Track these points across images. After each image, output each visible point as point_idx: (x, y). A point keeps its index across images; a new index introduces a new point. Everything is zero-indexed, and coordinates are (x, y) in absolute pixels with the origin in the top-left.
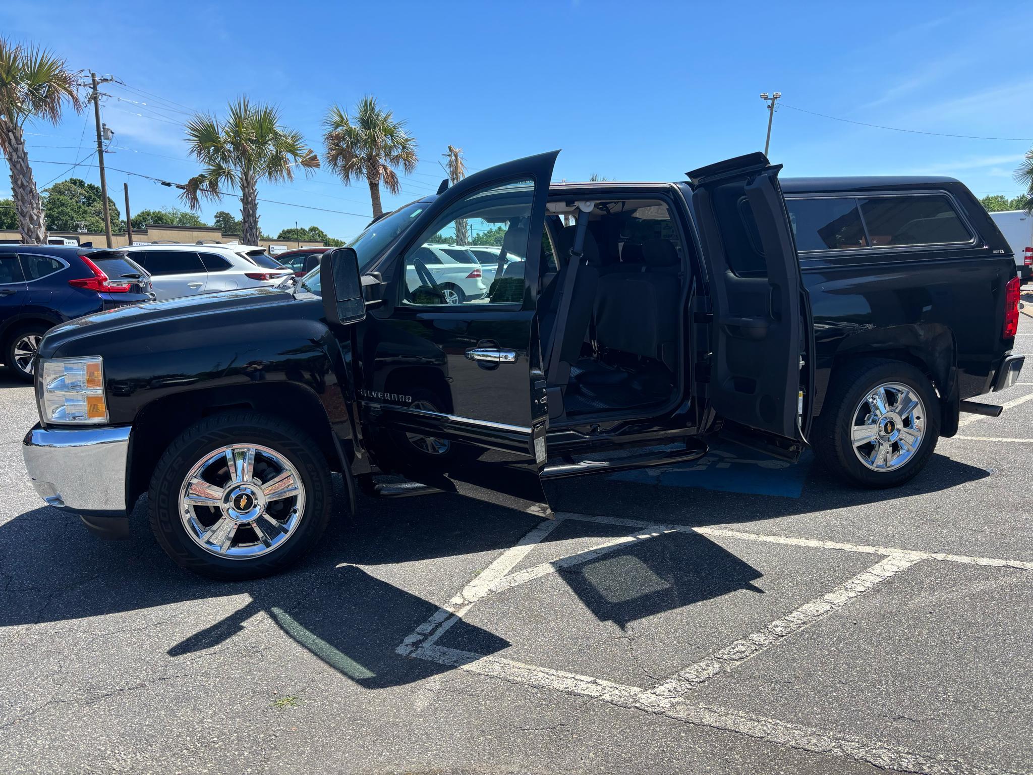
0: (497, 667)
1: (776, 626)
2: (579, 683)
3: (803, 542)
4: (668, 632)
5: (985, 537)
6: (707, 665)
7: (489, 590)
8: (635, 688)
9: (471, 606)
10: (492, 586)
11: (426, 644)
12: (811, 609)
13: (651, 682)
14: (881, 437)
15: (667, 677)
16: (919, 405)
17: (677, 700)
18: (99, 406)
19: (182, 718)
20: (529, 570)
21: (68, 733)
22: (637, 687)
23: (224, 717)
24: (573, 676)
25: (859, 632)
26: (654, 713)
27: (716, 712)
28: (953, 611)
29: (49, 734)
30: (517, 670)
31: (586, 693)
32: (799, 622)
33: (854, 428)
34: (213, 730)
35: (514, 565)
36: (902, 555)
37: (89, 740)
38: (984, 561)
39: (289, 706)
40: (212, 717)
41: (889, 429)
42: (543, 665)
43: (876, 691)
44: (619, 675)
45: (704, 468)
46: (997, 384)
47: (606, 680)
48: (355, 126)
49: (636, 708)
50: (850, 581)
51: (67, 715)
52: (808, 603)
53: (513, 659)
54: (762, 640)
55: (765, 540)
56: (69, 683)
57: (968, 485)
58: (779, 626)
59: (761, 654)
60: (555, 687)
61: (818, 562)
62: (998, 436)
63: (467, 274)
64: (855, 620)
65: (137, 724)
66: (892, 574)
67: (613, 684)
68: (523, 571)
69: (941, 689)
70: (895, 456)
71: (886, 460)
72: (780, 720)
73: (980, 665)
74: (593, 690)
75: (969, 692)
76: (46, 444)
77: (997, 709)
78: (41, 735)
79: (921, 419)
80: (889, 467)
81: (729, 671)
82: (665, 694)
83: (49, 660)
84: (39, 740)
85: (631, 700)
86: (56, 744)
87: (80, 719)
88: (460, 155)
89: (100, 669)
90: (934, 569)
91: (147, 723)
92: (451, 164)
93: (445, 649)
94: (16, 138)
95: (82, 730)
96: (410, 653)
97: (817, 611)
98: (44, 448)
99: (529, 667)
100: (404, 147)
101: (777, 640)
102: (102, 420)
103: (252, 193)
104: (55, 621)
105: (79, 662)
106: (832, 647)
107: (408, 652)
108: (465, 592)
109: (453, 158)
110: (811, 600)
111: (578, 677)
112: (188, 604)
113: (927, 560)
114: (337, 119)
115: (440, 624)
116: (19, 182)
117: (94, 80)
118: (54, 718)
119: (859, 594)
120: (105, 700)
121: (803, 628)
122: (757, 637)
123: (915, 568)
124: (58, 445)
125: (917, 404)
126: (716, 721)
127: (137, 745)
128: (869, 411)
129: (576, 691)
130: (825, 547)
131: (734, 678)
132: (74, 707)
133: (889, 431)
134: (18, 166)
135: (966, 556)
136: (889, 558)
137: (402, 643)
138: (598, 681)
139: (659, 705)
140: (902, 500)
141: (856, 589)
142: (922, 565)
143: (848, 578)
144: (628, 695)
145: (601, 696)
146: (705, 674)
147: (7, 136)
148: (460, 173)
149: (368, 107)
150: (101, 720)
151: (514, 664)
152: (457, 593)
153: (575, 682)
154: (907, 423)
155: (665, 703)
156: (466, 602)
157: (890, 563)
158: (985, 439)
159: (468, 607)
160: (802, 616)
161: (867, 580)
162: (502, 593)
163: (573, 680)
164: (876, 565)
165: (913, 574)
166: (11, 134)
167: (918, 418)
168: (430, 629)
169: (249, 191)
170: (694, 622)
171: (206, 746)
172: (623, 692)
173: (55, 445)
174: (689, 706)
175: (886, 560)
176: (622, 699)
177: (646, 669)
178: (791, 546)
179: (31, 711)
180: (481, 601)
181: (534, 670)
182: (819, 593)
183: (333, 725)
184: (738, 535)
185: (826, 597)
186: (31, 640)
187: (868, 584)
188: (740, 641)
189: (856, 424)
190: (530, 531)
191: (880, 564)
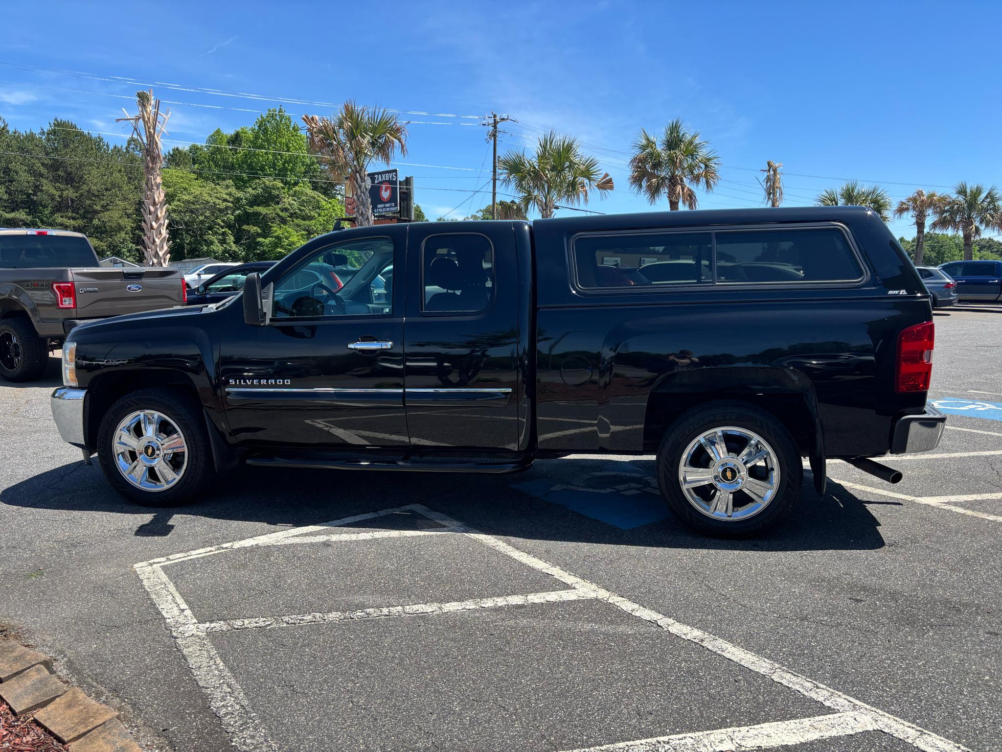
2: (175, 608)
3: (535, 563)
7: (257, 544)
8: (195, 621)
9: (227, 550)
10: (263, 541)
11: (157, 565)
13: (213, 619)
15: (225, 620)
16: (771, 455)
17: (201, 634)
18: (75, 374)
20: (306, 537)
24: (181, 603)
26: (173, 636)
31: (165, 614)
32: (386, 614)
33: (683, 468)
36: (588, 591)
39: (33, 577)
41: (729, 475)
44: (204, 611)
46: (893, 445)
48: (660, 148)
49: (171, 631)
50: (494, 598)
52: (425, 604)
54: (333, 617)
59: (311, 625)
60: (160, 606)
66: (541, 602)
67: (190, 615)
68: (301, 537)
74: (171, 614)
79: (775, 471)
80: (731, 517)
82: (202, 629)
85: (178, 626)
88: (779, 171)
92: (768, 179)
93: (159, 570)
94: (361, 177)
100: (706, 166)
102: (75, 384)
107: (139, 566)
108: (241, 542)
109: (772, 173)
110: (432, 603)
115: (189, 556)
116: (360, 212)
117: (495, 120)
119: (478, 608)
121: (377, 618)
122: (334, 614)
125: (768, 449)
129: (162, 612)
130: (544, 570)
134: (361, 199)
138: (187, 610)
141: (483, 605)
142: (582, 602)
143: (499, 596)
147: (356, 175)
148: (777, 188)
151: (171, 588)
152: (237, 540)
156: (230, 547)
159: (224, 551)
161: (509, 601)
163: (176, 605)
164: (546, 593)
166: (357, 174)
168: (178, 557)
172: (184, 620)
174: (198, 639)
180: (239, 549)
181: (172, 595)
182: (453, 599)
184: (502, 546)
185: (448, 604)
187: (502, 604)
188: (318, 614)
189: (685, 465)
190: (368, 513)
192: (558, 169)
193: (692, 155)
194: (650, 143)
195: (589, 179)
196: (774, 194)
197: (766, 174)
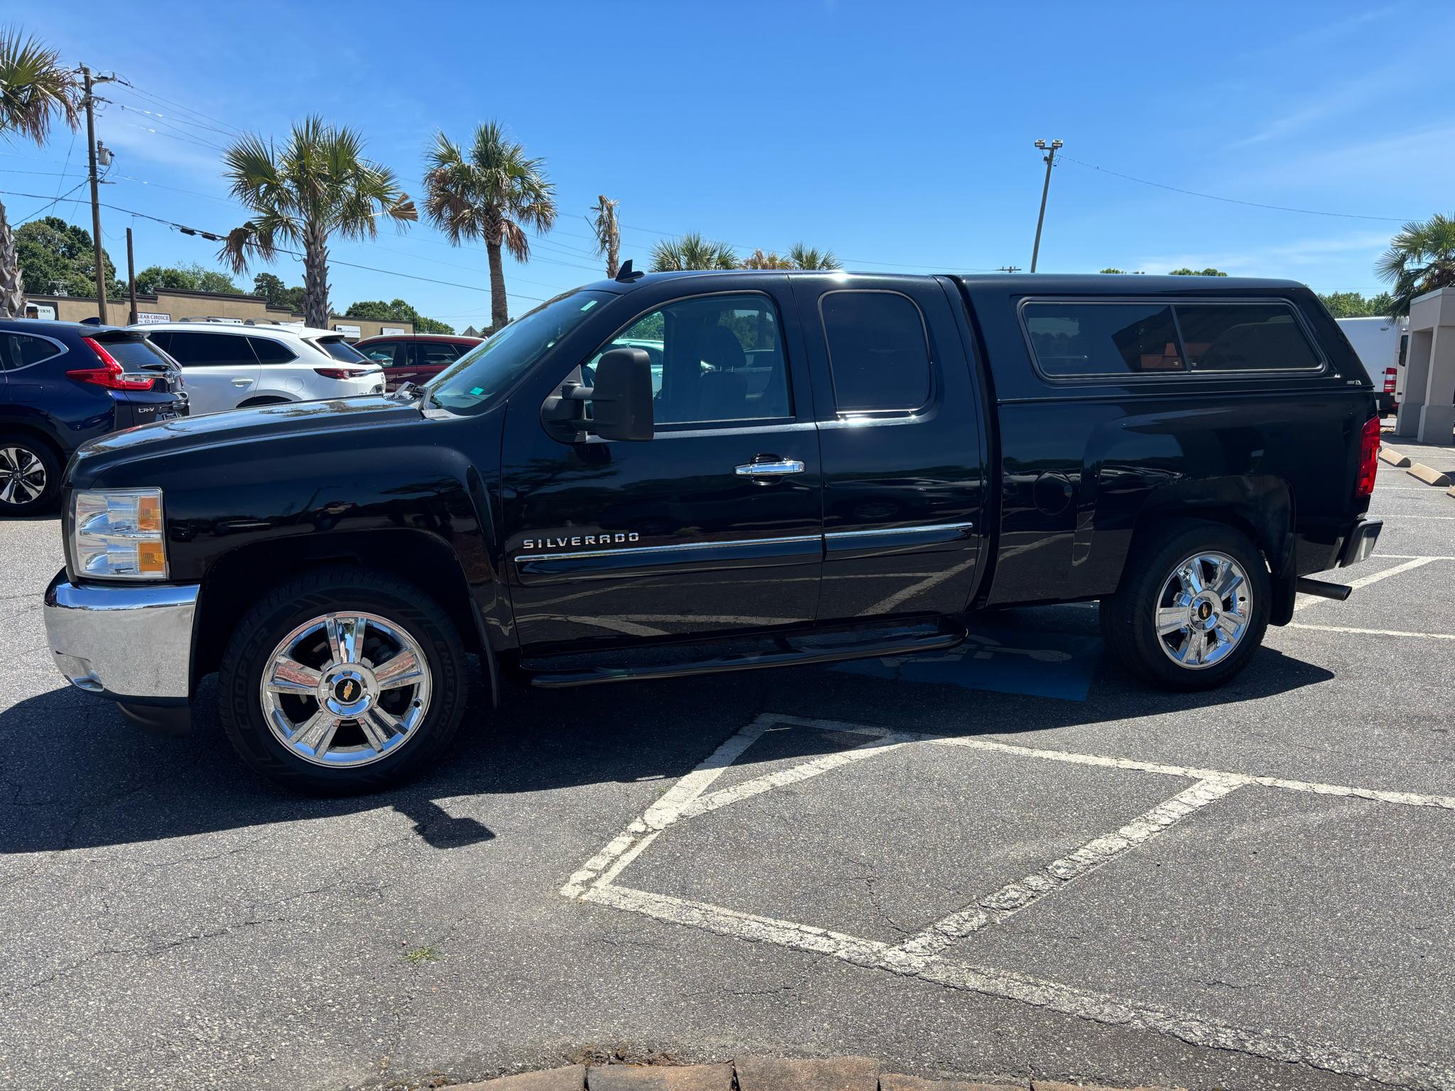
0: (696, 914)
1: (1059, 867)
2: (806, 935)
3: (1091, 760)
4: (918, 873)
5: (1326, 758)
6: (970, 916)
7: (680, 815)
8: (878, 944)
9: (656, 835)
10: (683, 809)
11: (600, 884)
12: (1102, 846)
13: (899, 934)
14: (1195, 624)
15: (919, 930)
16: (1244, 582)
17: (933, 958)
18: (156, 555)
19: (282, 974)
20: (731, 789)
21: (129, 993)
22: (881, 941)
23: (339, 973)
24: (797, 927)
25: (1164, 876)
26: (905, 974)
27: (983, 974)
28: (1283, 851)
29: (103, 993)
30: (722, 918)
31: (815, 948)
32: (1087, 862)
33: (1160, 610)
34: (326, 990)
35: (710, 782)
36: (1219, 778)
37: (159, 1002)
38: (1323, 789)
39: (424, 960)
40: (322, 974)
41: (1205, 613)
42: (757, 913)
43: (1185, 950)
44: (857, 927)
45: (957, 658)
46: (1346, 557)
47: (840, 932)
49: (882, 968)
50: (1152, 811)
51: (125, 970)
52: (1098, 838)
53: (717, 904)
54: (1040, 884)
55: (1041, 756)
56: (121, 928)
57: (1303, 690)
58: (1061, 867)
59: (1039, 902)
60: (774, 940)
61: (1111, 785)
62: (1344, 625)
64: (1158, 860)
65: (222, 981)
66: (1206, 802)
67: (850, 938)
68: (722, 791)
69: (1267, 949)
70: (1212, 649)
71: (1199, 654)
72: (1065, 984)
73: (1317, 920)
74: (823, 945)
75: (1303, 953)
76: (78, 606)
77: (1337, 974)
78: (93, 995)
79: (1246, 601)
80: (1202, 663)
81: (999, 923)
82: (918, 951)
83: (89, 898)
84: (91, 1001)
85: (874, 958)
86: (115, 1007)
87: (142, 975)
88: (614, 210)
89: (161, 909)
90: (1259, 798)
91: (235, 980)
92: (601, 221)
93: (627, 890)
95: (147, 989)
96: (580, 894)
97: (1110, 849)
98: (75, 610)
99: (739, 915)
100: (538, 196)
101: (1059, 884)
102: (160, 574)
103: (320, 252)
104: (90, 846)
105: (132, 901)
106: (1130, 894)
107: (577, 894)
108: (647, 817)
109: (606, 212)
110: (1102, 835)
111: (804, 928)
112: (271, 827)
113: (1251, 785)
115: (617, 858)
117: (87, 78)
118: (107, 973)
119: (1164, 827)
120: (174, 950)
121: (1092, 870)
122: (1034, 881)
123: (1235, 796)
124: (95, 608)
125: (1241, 581)
126: (984, 985)
127: (225, 1008)
128: (1179, 589)
129: (802, 946)
130: (1119, 766)
131: (1005, 932)
132: (132, 959)
133: (1205, 615)
135: (1301, 781)
136: (1201, 782)
137: (568, 882)
138: (829, 933)
139: (910, 965)
140: (1219, 707)
141: (1160, 822)
142: (1244, 792)
143: (1149, 807)
144: (869, 951)
145: (834, 952)
146: (968, 927)
148: (614, 234)
149: (488, 137)
150: (171, 976)
151: (718, 910)
152: (636, 817)
153: (800, 935)
154: (1228, 605)
155: (918, 963)
156: (650, 830)
157: (1203, 788)
158: (1327, 628)
159: (653, 837)
160: (1091, 855)
161: (1173, 810)
162: (697, 818)
163: (797, 931)
164: (1186, 791)
165: (1233, 803)
167: (1242, 599)
168: (603, 864)
169: (316, 250)
170: (951, 860)
171: (319, 1011)
172: (864, 948)
173: (90, 607)
174: (948, 967)
175: (1197, 785)
176: (863, 957)
177: (891, 920)
178: (1076, 764)
179: (75, 964)
180: (670, 828)
181: (746, 919)
182: (1113, 824)
183: (485, 985)
184: (1005, 748)
185: (1121, 831)
186: (59, 870)
187: (1175, 815)
188: (1012, 886)
189: (1162, 606)
190: (730, 737)
191: (1190, 789)
192: (336, 179)
193: (523, 178)
194: (451, 156)
195: (384, 200)
196: (611, 243)
197: (599, 213)
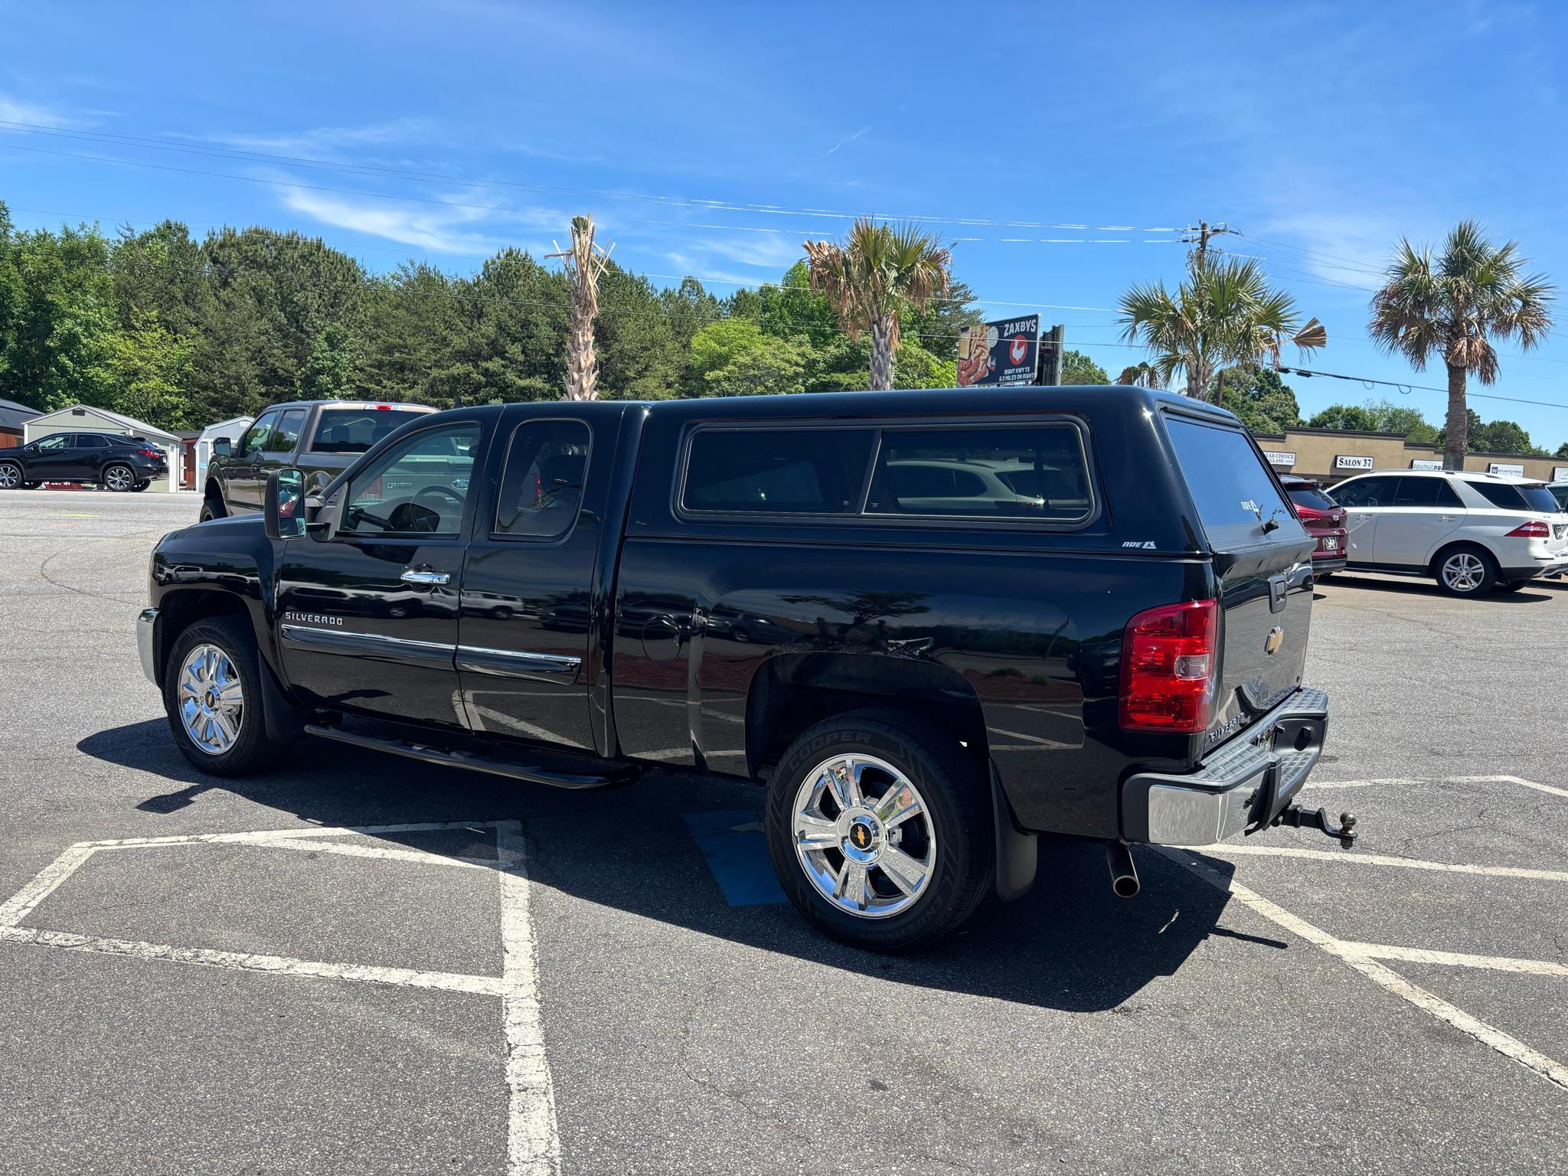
3: (517, 931)
9: (197, 843)
11: (97, 848)
12: (262, 961)
20: (306, 842)
28: (296, 1026)
35: (317, 835)
48: (1435, 271)
50: (378, 968)
52: (282, 957)
63: (1511, 529)
64: (238, 983)
68: (301, 840)
93: (87, 855)
100: (1526, 303)
103: (1202, 387)
108: (229, 835)
114: (1406, 261)
117: (1203, 233)
121: (197, 963)
122: (160, 949)
130: (510, 943)
156: (206, 840)
159: (192, 843)
160: (234, 960)
161: (388, 975)
162: (236, 845)
168: (133, 842)
169: (1197, 385)
180: (211, 843)
187: (371, 977)
190: (436, 823)
191: (460, 976)
192: (1217, 312)
193: (1493, 285)
194: (1416, 264)
195: (1279, 328)
